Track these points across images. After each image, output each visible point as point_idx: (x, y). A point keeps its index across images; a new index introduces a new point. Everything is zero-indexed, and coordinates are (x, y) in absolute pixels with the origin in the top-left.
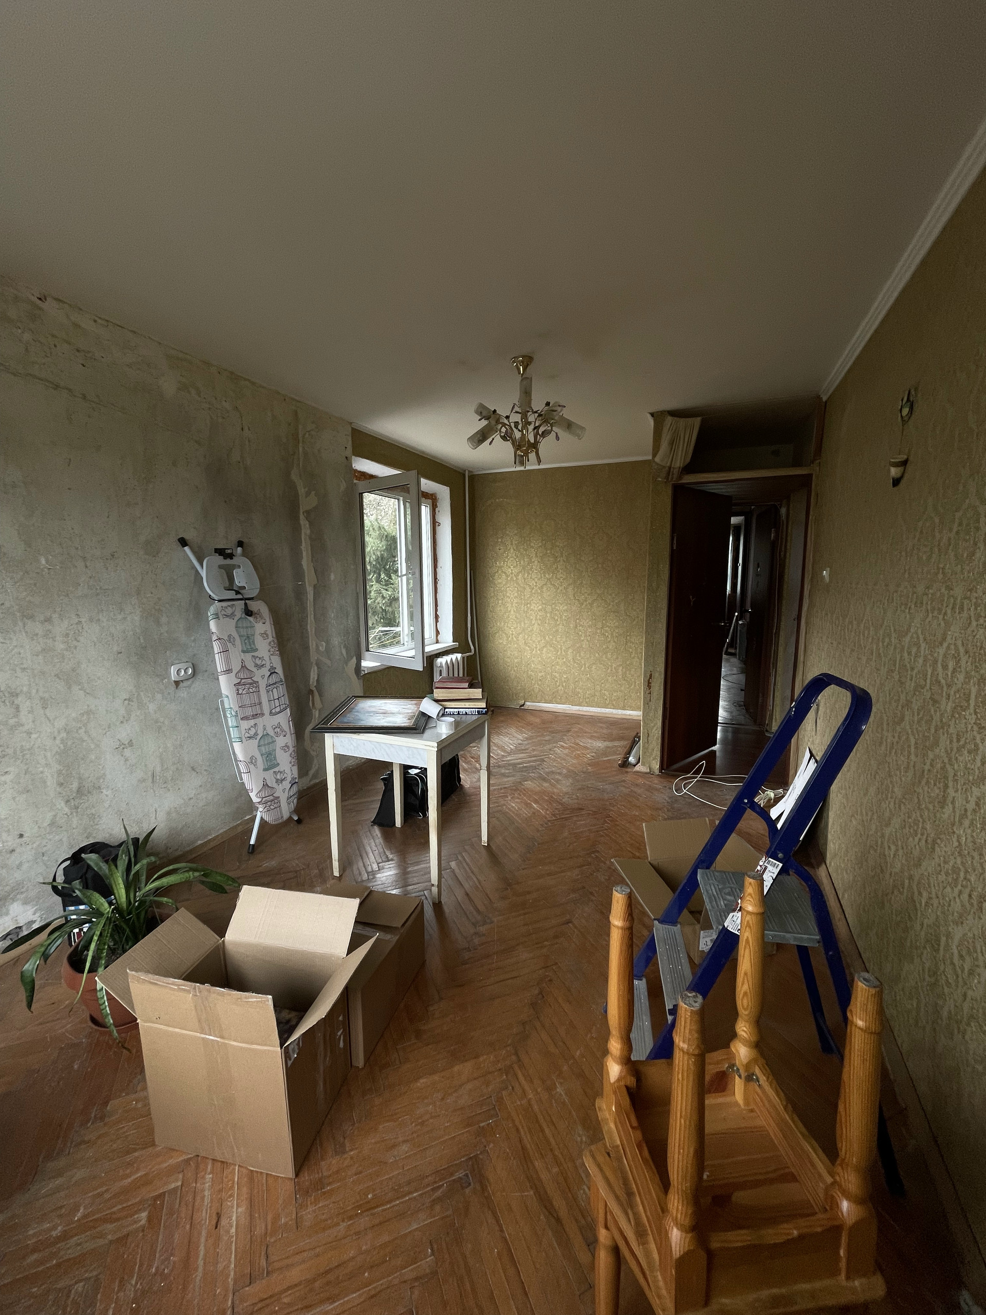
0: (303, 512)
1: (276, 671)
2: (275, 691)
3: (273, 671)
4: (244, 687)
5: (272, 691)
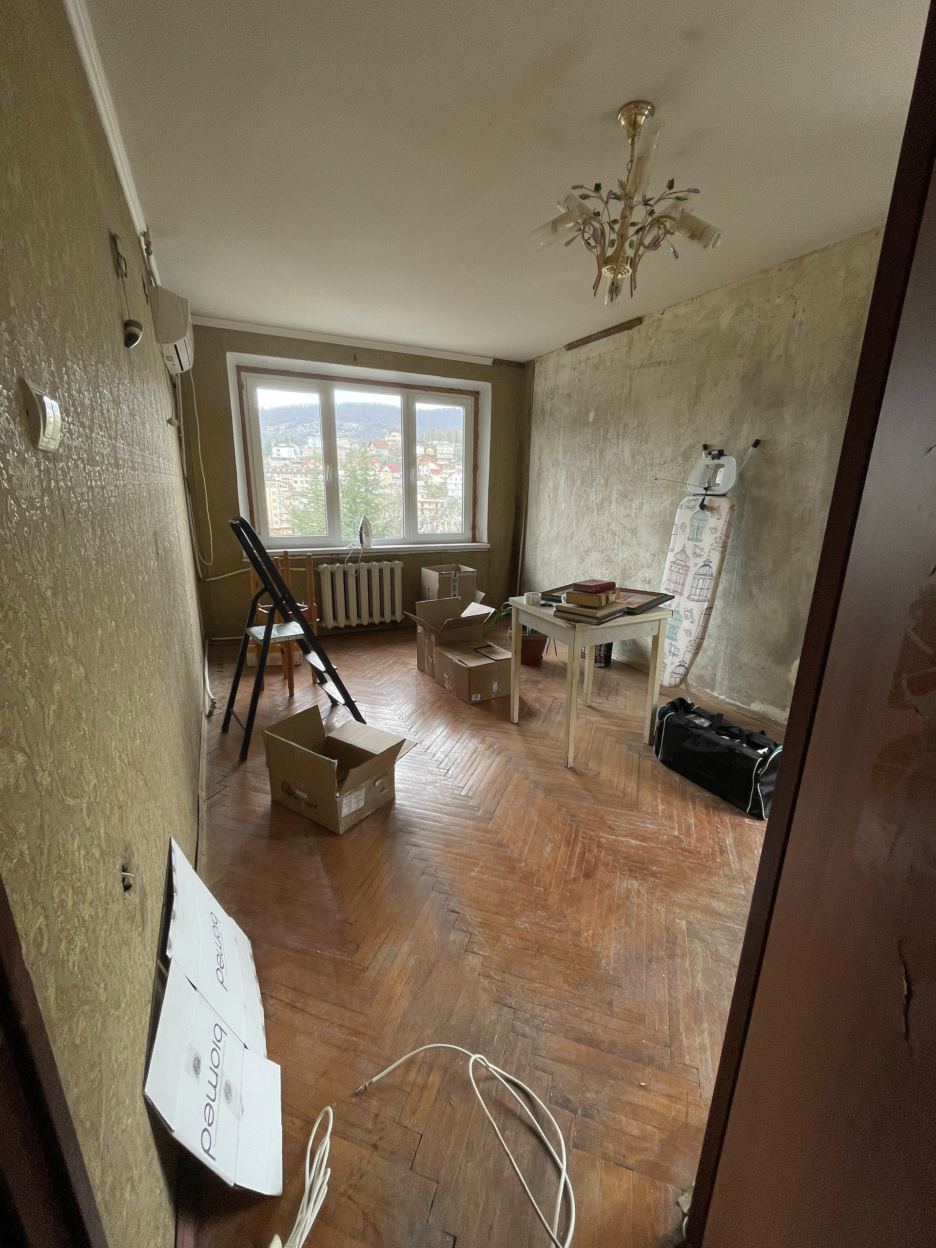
1: (711, 565)
2: (701, 581)
3: (708, 564)
4: (676, 566)
5: (698, 580)
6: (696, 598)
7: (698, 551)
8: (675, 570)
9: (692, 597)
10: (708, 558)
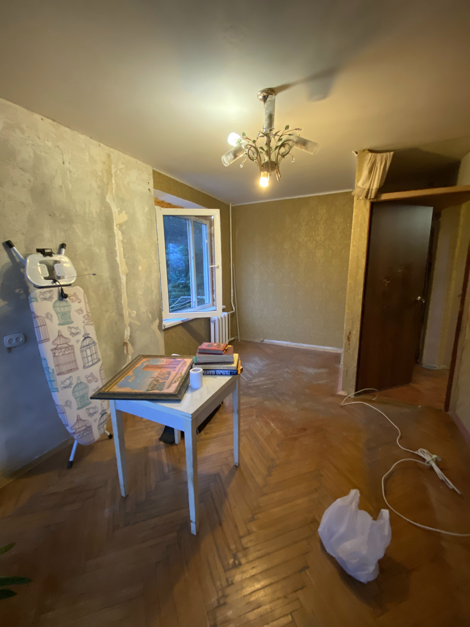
0: (116, 225)
1: (89, 336)
2: (88, 351)
3: (87, 336)
4: (59, 351)
5: (86, 351)
6: (91, 363)
7: (74, 331)
8: (60, 354)
9: (87, 365)
10: (85, 332)
